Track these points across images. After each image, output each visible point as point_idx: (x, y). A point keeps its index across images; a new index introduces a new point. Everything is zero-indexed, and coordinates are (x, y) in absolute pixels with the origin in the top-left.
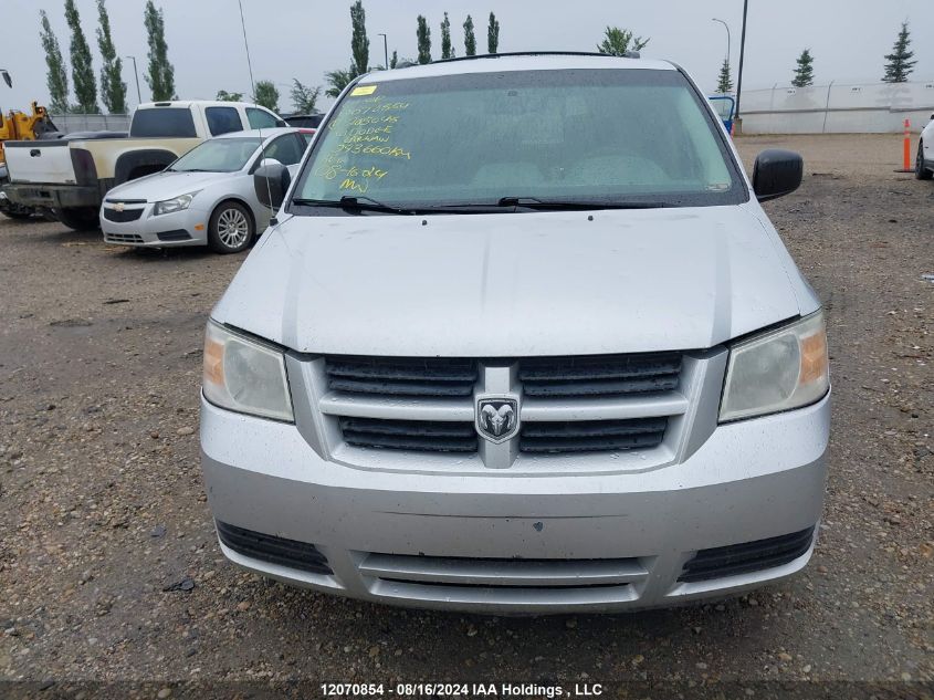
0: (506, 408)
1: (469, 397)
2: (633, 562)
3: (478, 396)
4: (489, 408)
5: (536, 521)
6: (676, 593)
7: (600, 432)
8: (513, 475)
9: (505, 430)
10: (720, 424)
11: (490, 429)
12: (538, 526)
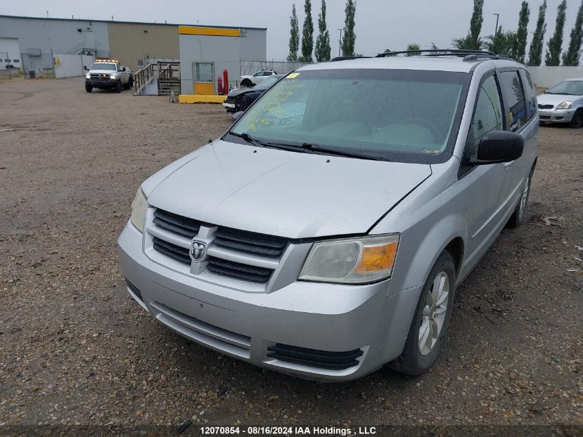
0: (202, 247)
1: (191, 238)
2: (248, 339)
3: (195, 238)
4: (196, 245)
5: (201, 303)
6: (269, 363)
7: (239, 269)
8: (198, 279)
9: (199, 256)
10: (298, 280)
11: (194, 255)
12: (202, 305)
